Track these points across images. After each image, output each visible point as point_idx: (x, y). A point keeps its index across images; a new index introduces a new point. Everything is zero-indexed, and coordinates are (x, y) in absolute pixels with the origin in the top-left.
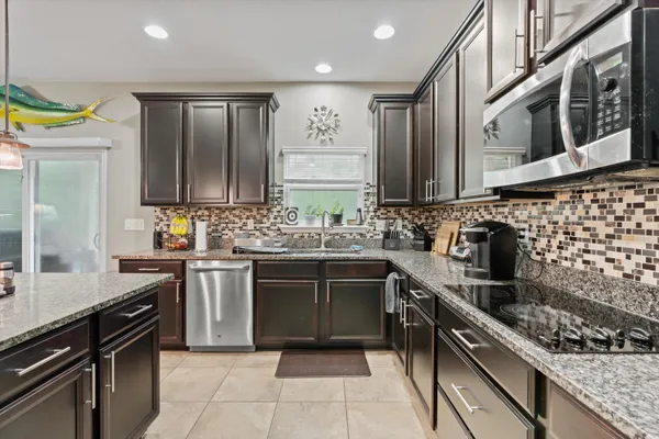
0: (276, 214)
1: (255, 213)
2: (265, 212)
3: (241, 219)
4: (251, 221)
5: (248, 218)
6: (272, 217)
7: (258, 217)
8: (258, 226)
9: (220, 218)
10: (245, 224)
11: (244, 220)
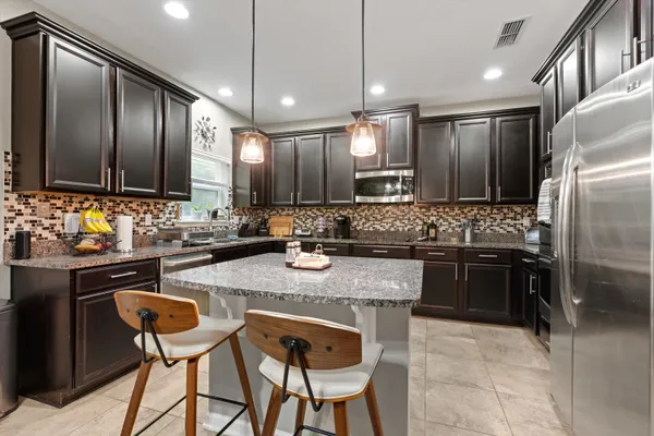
0: (170, 209)
1: (152, 207)
2: (161, 206)
3: (138, 213)
4: (149, 216)
5: (145, 213)
6: (167, 212)
7: (155, 211)
8: (156, 221)
9: (114, 212)
10: (143, 220)
11: (142, 215)
